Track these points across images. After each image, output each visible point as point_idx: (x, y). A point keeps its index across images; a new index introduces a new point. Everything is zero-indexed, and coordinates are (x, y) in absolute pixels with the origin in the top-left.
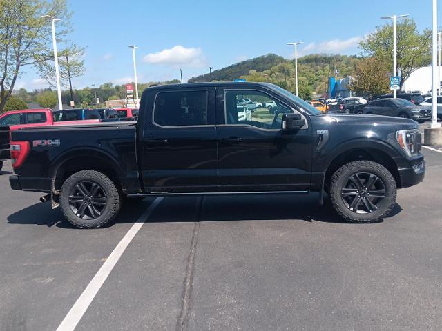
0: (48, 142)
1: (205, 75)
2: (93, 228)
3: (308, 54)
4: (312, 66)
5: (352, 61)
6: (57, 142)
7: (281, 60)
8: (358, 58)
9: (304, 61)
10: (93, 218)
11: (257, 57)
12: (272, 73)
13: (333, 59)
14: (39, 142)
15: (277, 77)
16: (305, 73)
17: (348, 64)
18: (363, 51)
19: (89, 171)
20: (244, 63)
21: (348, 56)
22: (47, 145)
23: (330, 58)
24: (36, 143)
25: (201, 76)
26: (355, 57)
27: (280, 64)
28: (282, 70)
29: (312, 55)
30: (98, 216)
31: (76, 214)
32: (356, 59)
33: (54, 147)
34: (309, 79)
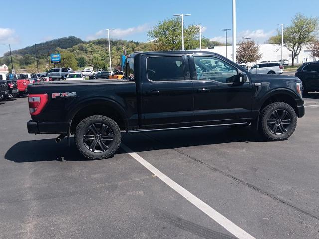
0: (66, 94)
1: (19, 50)
2: (103, 158)
3: (100, 38)
4: (103, 47)
5: (130, 45)
6: (74, 94)
7: (79, 41)
8: (134, 43)
9: (96, 43)
10: (103, 151)
11: (61, 38)
12: (73, 51)
13: (117, 42)
14: (58, 94)
15: (78, 53)
16: (98, 51)
17: (128, 46)
18: (150, 38)
19: (100, 116)
20: (51, 42)
21: (128, 41)
22: (65, 96)
23: (115, 42)
24: (55, 95)
25: (16, 51)
26: (132, 42)
27: (79, 44)
28: (81, 49)
29: (102, 39)
30: (107, 149)
31: (89, 150)
32: (133, 44)
33: (71, 98)
34: (102, 56)
